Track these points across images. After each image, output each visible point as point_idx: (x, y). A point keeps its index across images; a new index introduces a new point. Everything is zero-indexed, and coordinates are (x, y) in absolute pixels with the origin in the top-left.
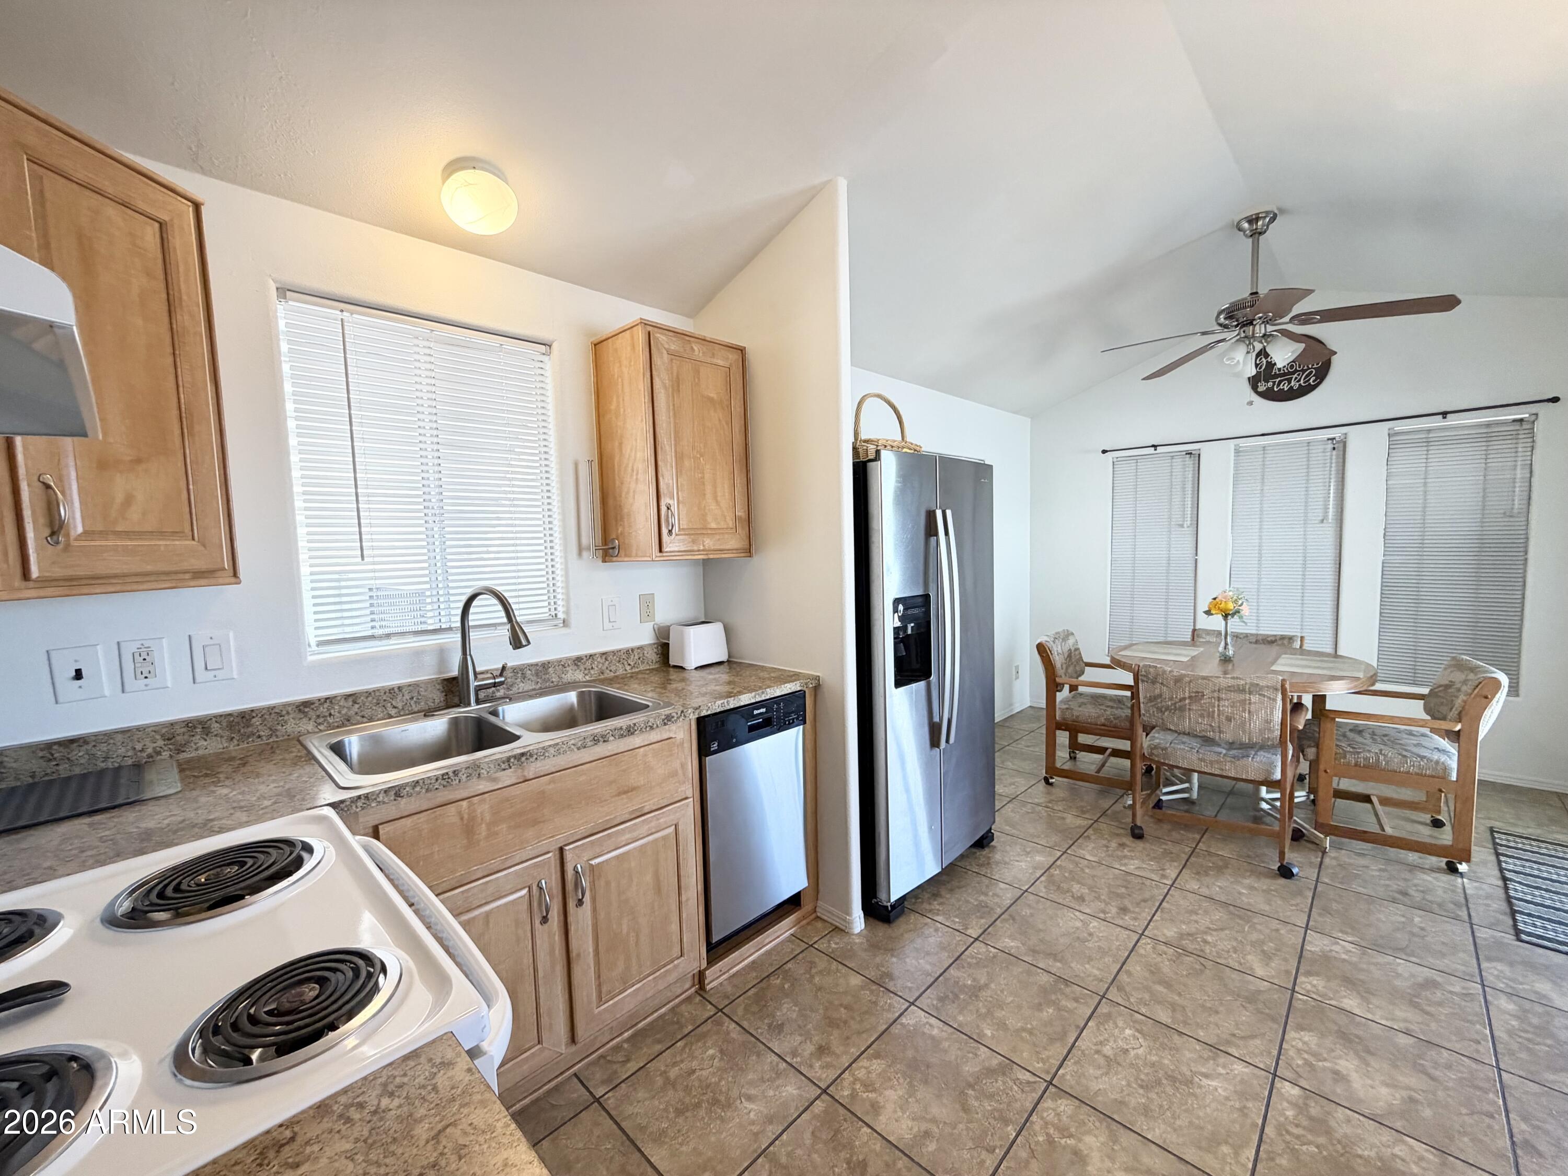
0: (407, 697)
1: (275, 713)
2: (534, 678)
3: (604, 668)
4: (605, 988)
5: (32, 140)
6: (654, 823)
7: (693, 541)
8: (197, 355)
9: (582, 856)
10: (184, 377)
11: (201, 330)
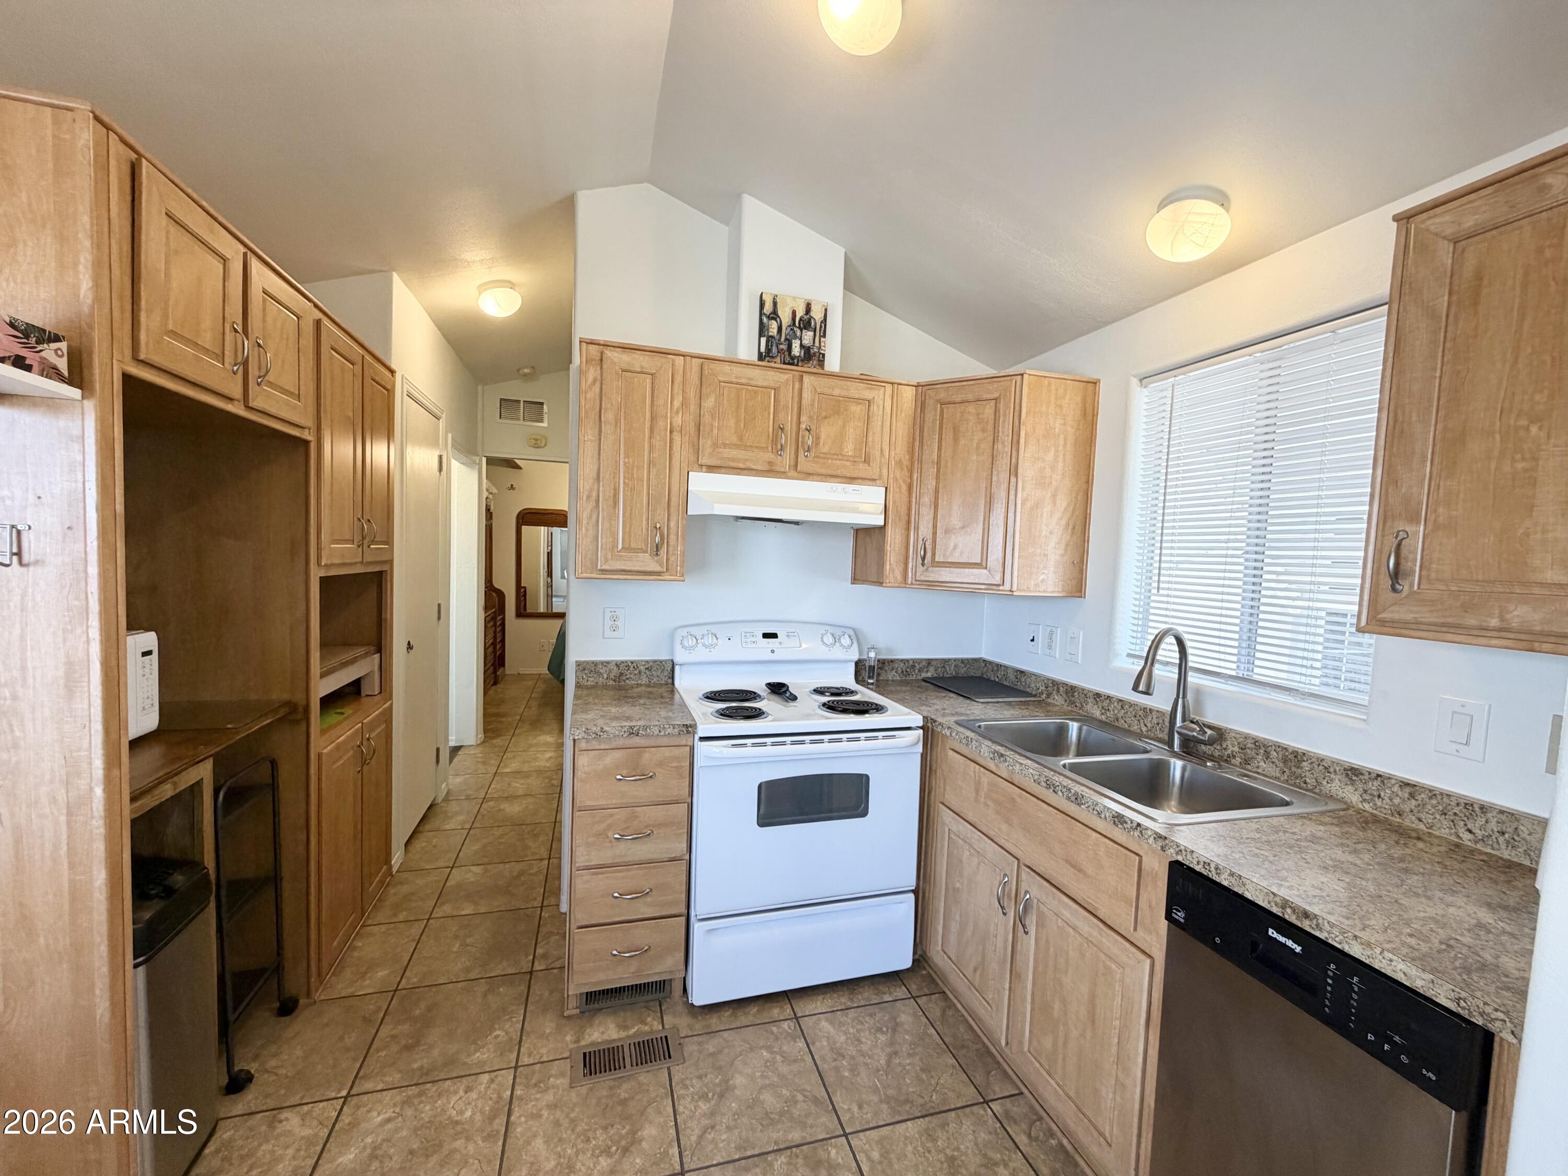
0: (1155, 721)
1: (1084, 693)
2: (1281, 765)
3: (1405, 807)
4: (1035, 1043)
5: (942, 395)
6: (1095, 934)
7: (1466, 608)
8: (1003, 464)
9: (1034, 889)
10: (994, 479)
11: (1008, 449)
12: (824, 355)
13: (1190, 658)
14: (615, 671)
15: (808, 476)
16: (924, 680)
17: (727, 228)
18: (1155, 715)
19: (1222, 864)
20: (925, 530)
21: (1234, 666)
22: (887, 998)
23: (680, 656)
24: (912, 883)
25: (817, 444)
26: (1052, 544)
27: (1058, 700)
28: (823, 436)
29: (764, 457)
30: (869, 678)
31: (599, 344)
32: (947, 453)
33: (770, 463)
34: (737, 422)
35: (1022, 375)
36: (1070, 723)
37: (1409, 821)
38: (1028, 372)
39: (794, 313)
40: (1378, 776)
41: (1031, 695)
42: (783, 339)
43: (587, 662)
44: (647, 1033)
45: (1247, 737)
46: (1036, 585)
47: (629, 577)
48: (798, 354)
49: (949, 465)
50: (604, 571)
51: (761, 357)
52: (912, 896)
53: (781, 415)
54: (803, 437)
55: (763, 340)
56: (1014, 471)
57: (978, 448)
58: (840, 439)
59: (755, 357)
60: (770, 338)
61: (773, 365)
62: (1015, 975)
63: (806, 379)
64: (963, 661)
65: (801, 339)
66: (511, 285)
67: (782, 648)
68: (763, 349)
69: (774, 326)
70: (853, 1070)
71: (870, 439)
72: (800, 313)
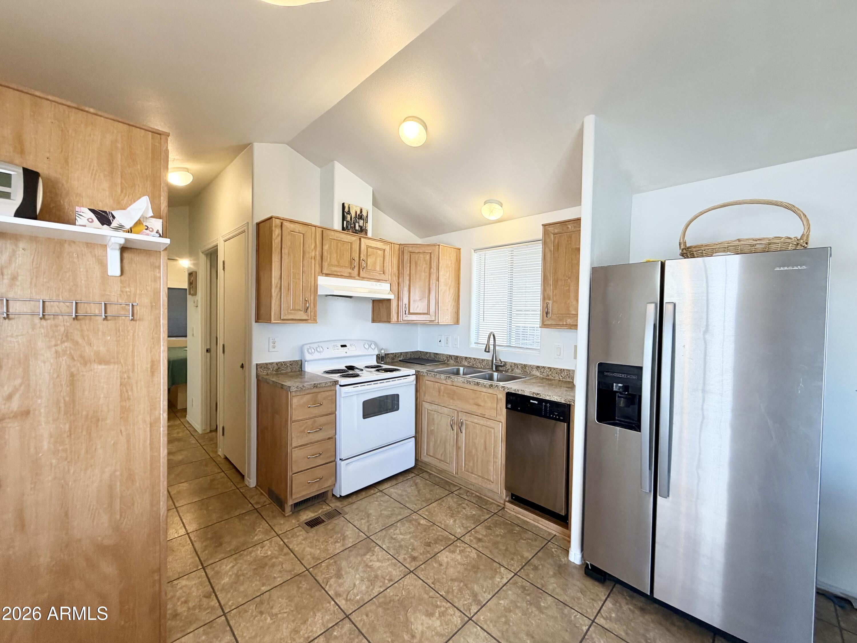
0: (486, 363)
1: (461, 358)
2: (521, 369)
3: (549, 374)
4: (466, 466)
5: (410, 249)
6: (485, 422)
7: (560, 320)
8: (434, 277)
9: (463, 417)
10: (431, 282)
11: (435, 271)
12: (367, 230)
13: (496, 342)
14: (276, 367)
15: (363, 278)
16: (400, 361)
17: (319, 169)
18: (485, 361)
19: (519, 389)
20: (406, 301)
21: (506, 342)
22: (409, 478)
23: (308, 357)
24: (413, 433)
25: (367, 266)
26: (449, 306)
27: (452, 362)
28: (368, 262)
29: (347, 271)
30: (382, 361)
31: (280, 219)
32: (413, 271)
33: (350, 273)
34: (337, 257)
35: (439, 245)
36: (460, 368)
37: (550, 377)
38: (441, 244)
39: (356, 212)
40: (543, 367)
41: (441, 362)
42: (352, 223)
43: (263, 364)
44: (326, 511)
45: (512, 363)
46: (446, 320)
47: (294, 322)
48: (358, 229)
49: (414, 276)
50: (283, 320)
51: (343, 229)
52: (414, 439)
53: (353, 254)
54: (362, 263)
55: (345, 222)
56: (438, 280)
57: (425, 270)
58: (375, 263)
59: (340, 228)
60: (347, 222)
61: (349, 233)
62: (458, 448)
63: (362, 239)
64: (412, 352)
65: (359, 223)
66: (187, 170)
67: (350, 351)
68: (345, 226)
69: (349, 217)
70: (408, 497)
71: (385, 265)
72: (358, 213)
